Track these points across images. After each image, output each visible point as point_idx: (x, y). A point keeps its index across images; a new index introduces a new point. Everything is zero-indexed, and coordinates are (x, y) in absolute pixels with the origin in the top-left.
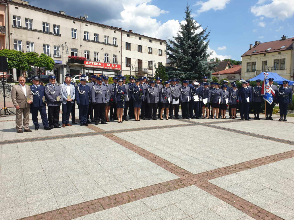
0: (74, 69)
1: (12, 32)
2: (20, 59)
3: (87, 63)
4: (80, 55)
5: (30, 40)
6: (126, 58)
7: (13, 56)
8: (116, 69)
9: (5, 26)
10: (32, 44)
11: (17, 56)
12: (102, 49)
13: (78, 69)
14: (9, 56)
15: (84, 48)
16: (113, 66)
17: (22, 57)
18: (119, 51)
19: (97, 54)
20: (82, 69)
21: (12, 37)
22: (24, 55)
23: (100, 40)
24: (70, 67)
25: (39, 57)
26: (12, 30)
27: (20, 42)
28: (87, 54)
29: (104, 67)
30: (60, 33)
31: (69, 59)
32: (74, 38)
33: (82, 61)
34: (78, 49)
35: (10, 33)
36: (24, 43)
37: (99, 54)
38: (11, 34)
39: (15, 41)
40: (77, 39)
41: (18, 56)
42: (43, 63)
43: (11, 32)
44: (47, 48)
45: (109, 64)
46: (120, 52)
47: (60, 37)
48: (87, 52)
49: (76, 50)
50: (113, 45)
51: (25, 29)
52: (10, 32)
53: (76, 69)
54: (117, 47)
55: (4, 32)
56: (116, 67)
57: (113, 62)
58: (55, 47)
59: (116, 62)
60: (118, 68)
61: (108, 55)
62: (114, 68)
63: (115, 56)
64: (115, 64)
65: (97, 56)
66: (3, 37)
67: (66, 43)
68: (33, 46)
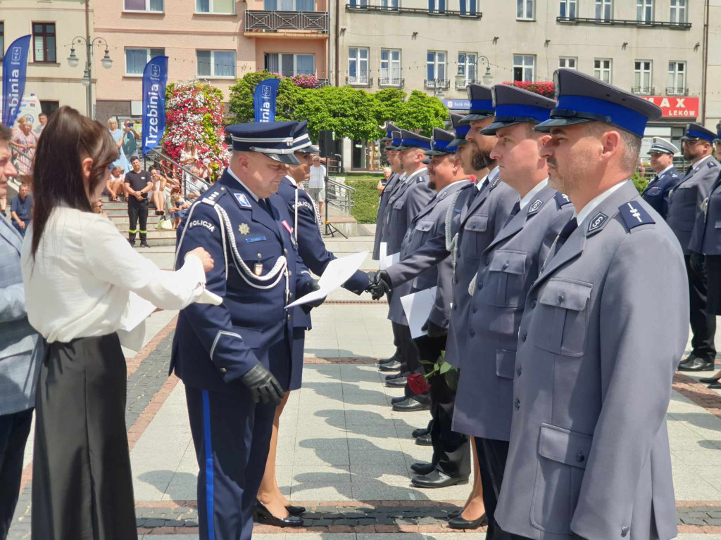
1: (346, 24)
2: (359, 111)
4: (544, 74)
5: (391, 43)
8: (680, 113)
9: (327, 11)
10: (396, 56)
11: (352, 104)
12: (625, 45)
14: (335, 104)
15: (557, 51)
16: (665, 103)
17: (364, 106)
18: (697, 46)
19: (607, 64)
21: (346, 42)
22: (369, 101)
23: (617, 16)
25: (407, 99)
26: (347, 21)
27: (364, 54)
30: (482, 7)
32: (525, 18)
34: (535, 55)
35: (340, 30)
36: (375, 56)
37: (614, 66)
38: (343, 30)
39: (353, 52)
40: (534, 21)
41: (356, 103)
42: (415, 118)
43: (343, 25)
44: (437, 62)
46: (700, 48)
47: (478, 23)
48: (567, 63)
49: (531, 58)
50: (671, 26)
51: (379, 10)
52: (341, 27)
54: (687, 33)
55: (325, 30)
56: (678, 106)
57: (666, 90)
58: (462, 57)
59: (680, 90)
60: (686, 111)
61: (647, 66)
62: (672, 112)
63: (677, 66)
64: (676, 95)
65: (605, 71)
66: (322, 42)
67: (496, 39)
68: (399, 61)
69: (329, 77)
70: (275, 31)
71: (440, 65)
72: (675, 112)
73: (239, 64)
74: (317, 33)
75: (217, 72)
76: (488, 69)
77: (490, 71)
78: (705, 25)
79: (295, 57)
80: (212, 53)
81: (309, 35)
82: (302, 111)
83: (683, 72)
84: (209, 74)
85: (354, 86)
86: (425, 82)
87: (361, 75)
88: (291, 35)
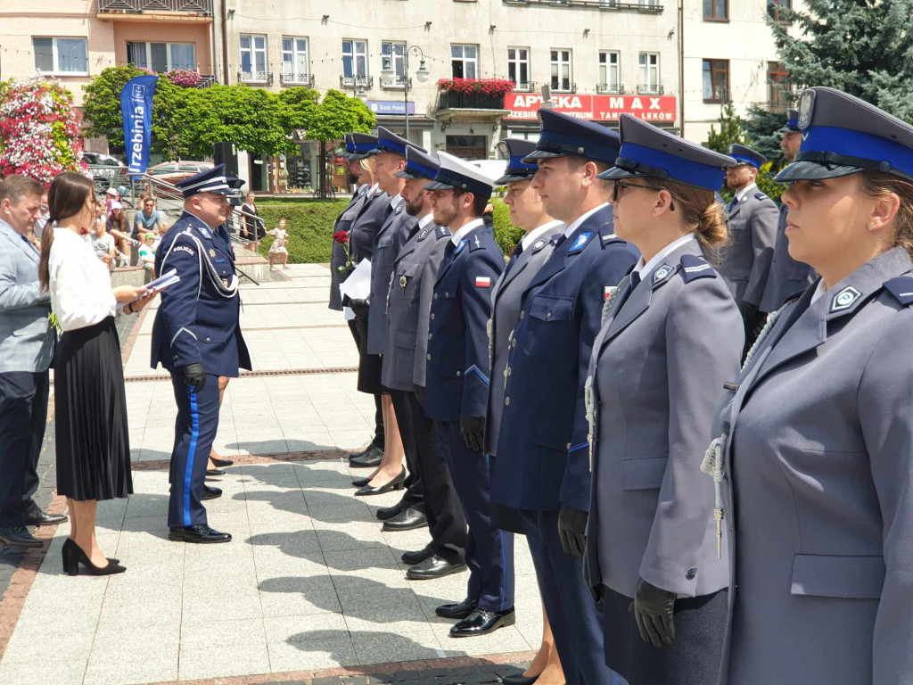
0: (464, 132)
1: (235, 5)
2: (259, 116)
3: (519, 102)
4: (491, 68)
5: (295, 29)
6: (705, 60)
7: (238, 107)
8: (655, 115)
10: (302, 45)
11: (250, 108)
12: (586, 31)
13: (478, 132)
14: (226, 108)
15: (505, 40)
16: (637, 104)
17: (266, 109)
18: (671, 34)
19: (566, 56)
20: (494, 130)
21: (234, 26)
22: (271, 103)
24: (446, 124)
25: (320, 101)
27: (260, 43)
28: (518, 61)
29: (597, 114)
31: (443, 91)
33: (494, 96)
34: (478, 45)
35: (227, 11)
36: (275, 45)
37: (575, 58)
38: (232, 12)
39: (245, 40)
40: (475, 2)
41: (255, 106)
42: (333, 125)
43: (231, 5)
44: (355, 54)
45: (621, 100)
46: (675, 37)
47: (405, 3)
48: (518, 54)
49: (473, 49)
50: (640, 9)
52: (228, 8)
53: (472, 131)
54: (658, 17)
55: (208, 12)
56: (652, 107)
57: (638, 88)
58: (386, 47)
59: (654, 87)
60: (662, 114)
61: (614, 58)
62: (646, 115)
63: (649, 58)
64: (648, 94)
65: (564, 65)
66: (204, 28)
67: (428, 24)
68: (306, 52)
69: (215, 73)
70: (140, 13)
71: (359, 58)
72: (649, 115)
73: (93, 55)
74: (197, 16)
75: (62, 67)
76: (422, 63)
77: (425, 65)
78: (679, 9)
79: (168, 47)
80: (54, 42)
81: (187, 18)
82: (184, 117)
83: (657, 65)
84: (51, 69)
85: (249, 85)
86: (341, 79)
87: (258, 70)
88: (162, 18)
